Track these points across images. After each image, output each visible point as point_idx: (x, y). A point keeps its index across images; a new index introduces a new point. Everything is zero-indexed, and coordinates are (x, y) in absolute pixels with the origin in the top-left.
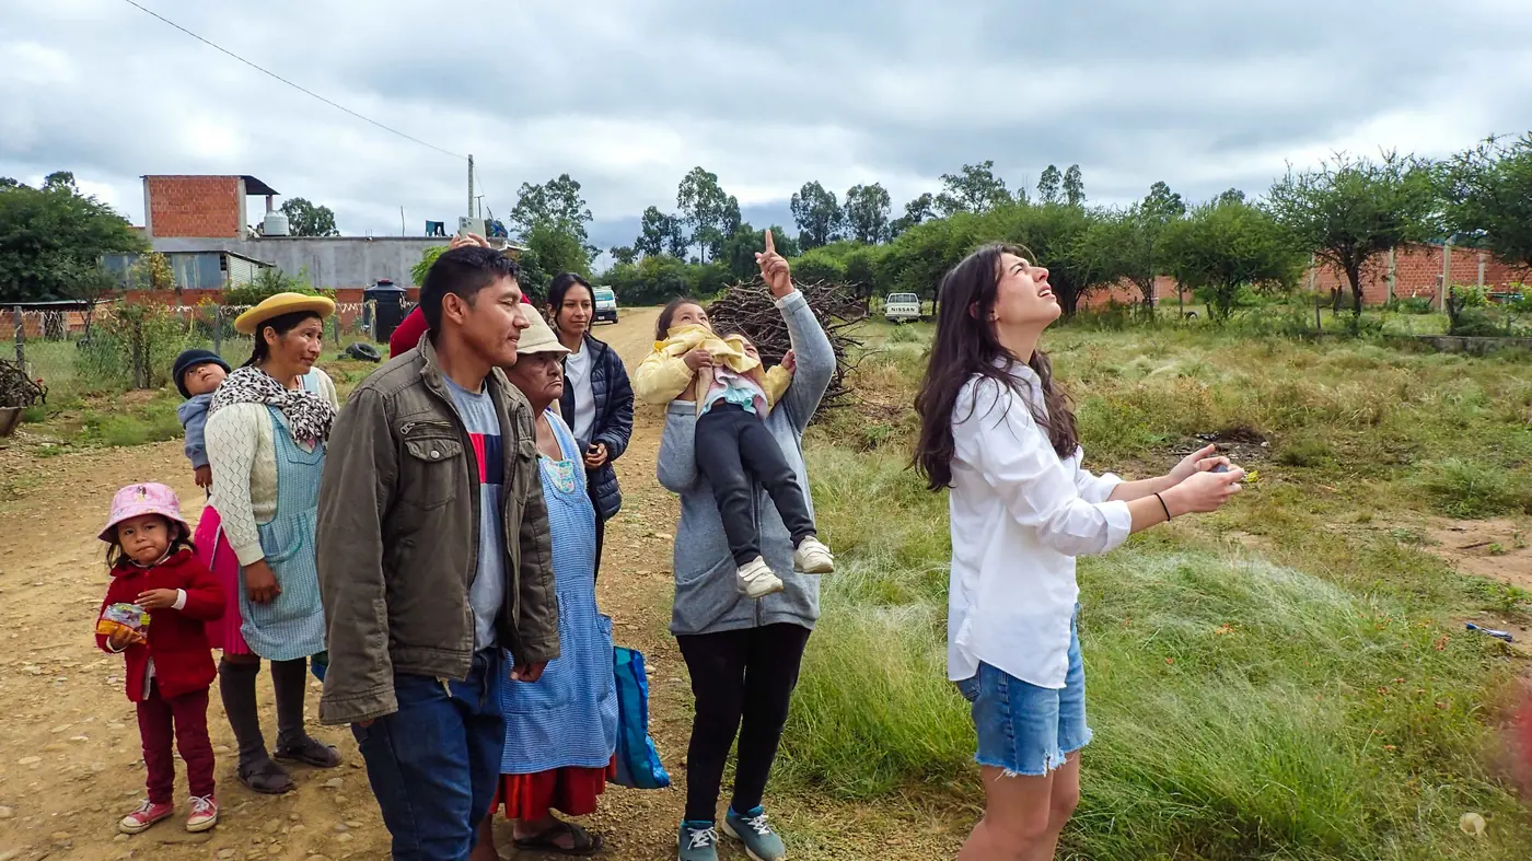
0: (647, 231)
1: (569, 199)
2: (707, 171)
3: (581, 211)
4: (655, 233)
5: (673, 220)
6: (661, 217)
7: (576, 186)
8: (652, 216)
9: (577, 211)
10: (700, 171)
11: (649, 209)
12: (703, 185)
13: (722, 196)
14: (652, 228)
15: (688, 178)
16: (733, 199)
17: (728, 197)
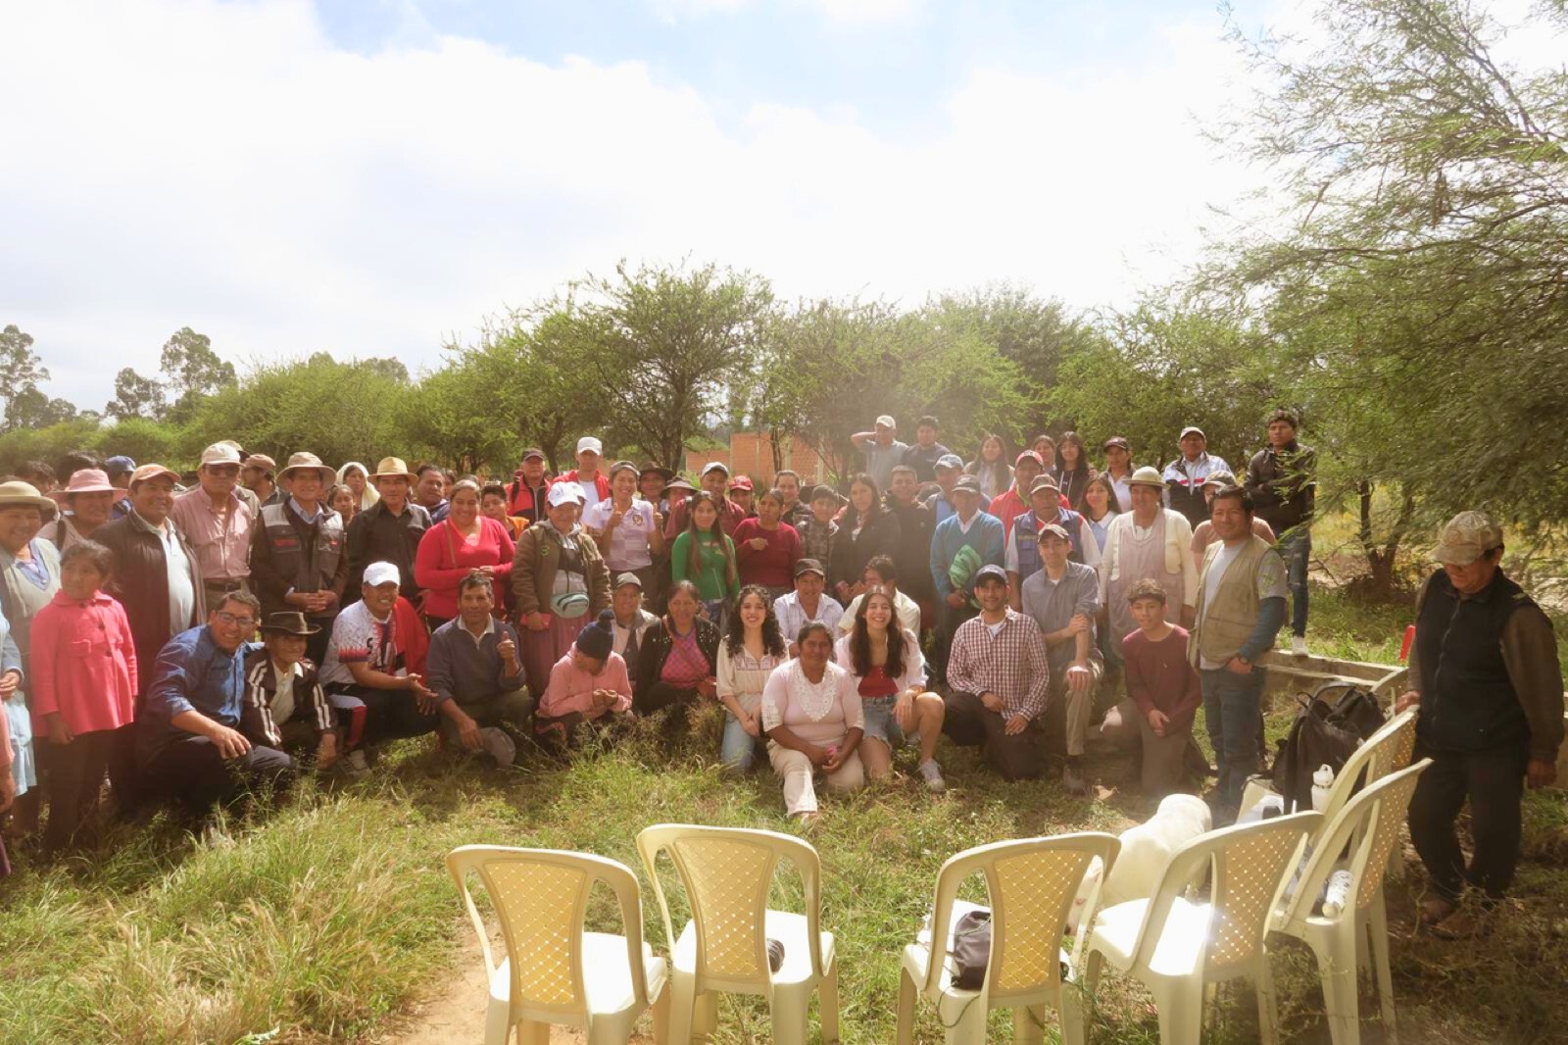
0: (122, 395)
1: (20, 355)
2: (197, 332)
3: (36, 369)
4: (131, 397)
5: (155, 384)
6: (139, 381)
7: (28, 339)
8: (127, 378)
9: (30, 369)
10: (188, 332)
11: (125, 371)
12: (192, 349)
13: (215, 360)
14: (130, 392)
15: (175, 339)
16: (229, 366)
17: (223, 362)
